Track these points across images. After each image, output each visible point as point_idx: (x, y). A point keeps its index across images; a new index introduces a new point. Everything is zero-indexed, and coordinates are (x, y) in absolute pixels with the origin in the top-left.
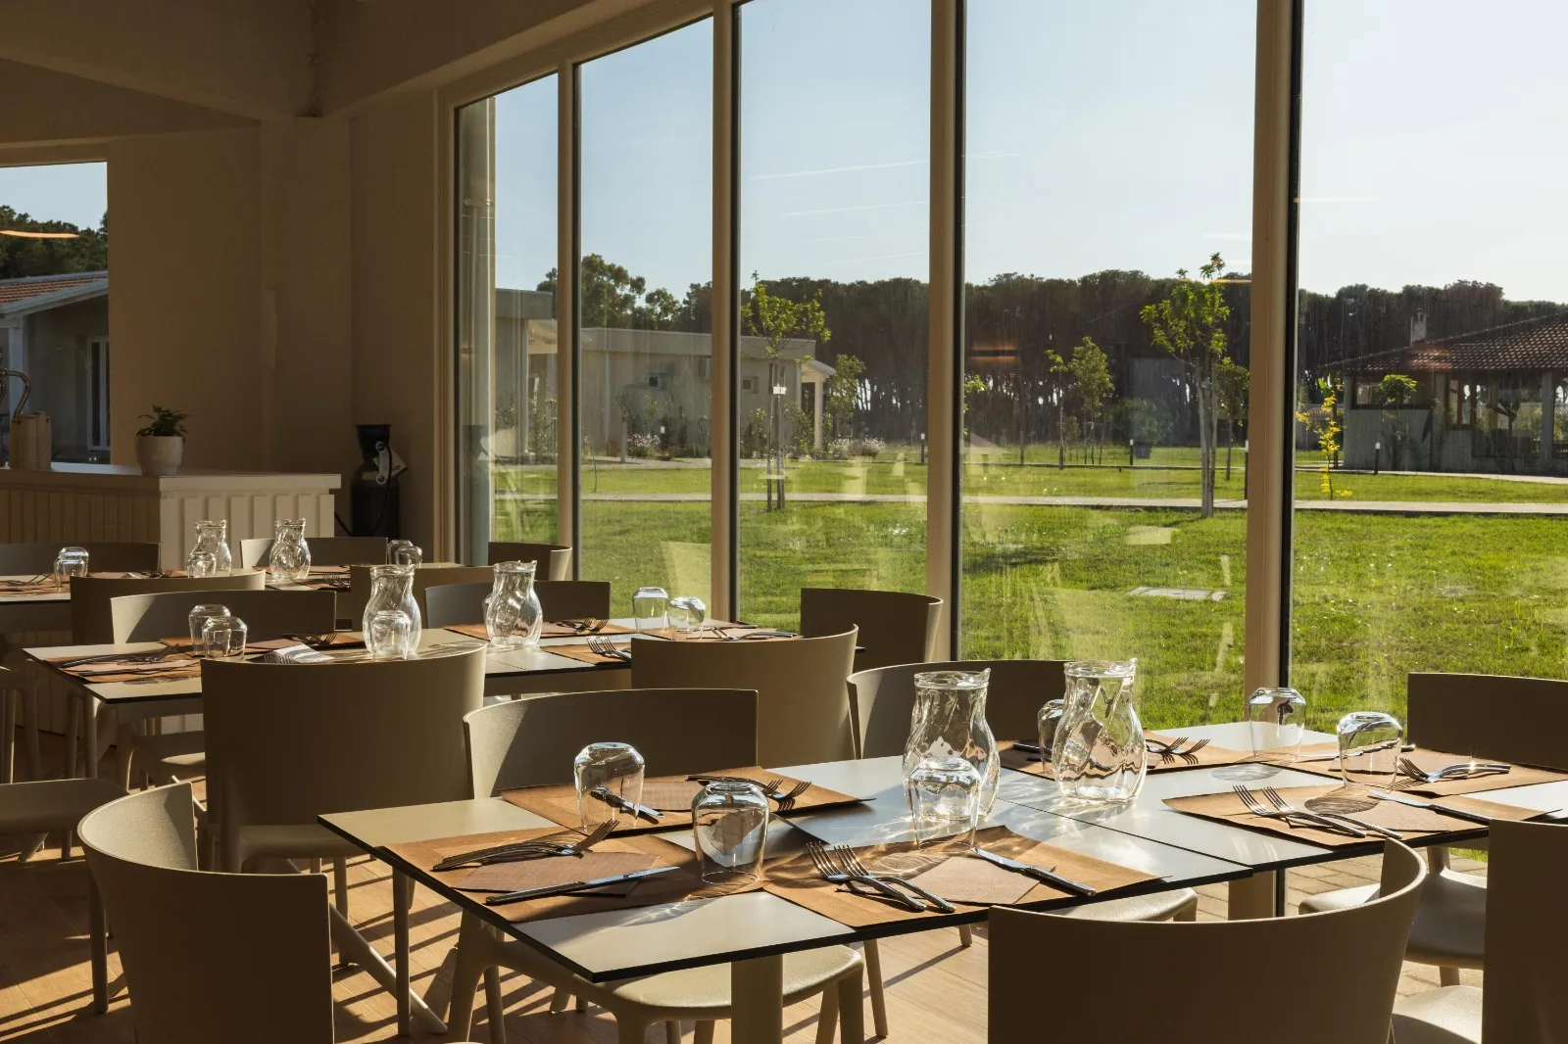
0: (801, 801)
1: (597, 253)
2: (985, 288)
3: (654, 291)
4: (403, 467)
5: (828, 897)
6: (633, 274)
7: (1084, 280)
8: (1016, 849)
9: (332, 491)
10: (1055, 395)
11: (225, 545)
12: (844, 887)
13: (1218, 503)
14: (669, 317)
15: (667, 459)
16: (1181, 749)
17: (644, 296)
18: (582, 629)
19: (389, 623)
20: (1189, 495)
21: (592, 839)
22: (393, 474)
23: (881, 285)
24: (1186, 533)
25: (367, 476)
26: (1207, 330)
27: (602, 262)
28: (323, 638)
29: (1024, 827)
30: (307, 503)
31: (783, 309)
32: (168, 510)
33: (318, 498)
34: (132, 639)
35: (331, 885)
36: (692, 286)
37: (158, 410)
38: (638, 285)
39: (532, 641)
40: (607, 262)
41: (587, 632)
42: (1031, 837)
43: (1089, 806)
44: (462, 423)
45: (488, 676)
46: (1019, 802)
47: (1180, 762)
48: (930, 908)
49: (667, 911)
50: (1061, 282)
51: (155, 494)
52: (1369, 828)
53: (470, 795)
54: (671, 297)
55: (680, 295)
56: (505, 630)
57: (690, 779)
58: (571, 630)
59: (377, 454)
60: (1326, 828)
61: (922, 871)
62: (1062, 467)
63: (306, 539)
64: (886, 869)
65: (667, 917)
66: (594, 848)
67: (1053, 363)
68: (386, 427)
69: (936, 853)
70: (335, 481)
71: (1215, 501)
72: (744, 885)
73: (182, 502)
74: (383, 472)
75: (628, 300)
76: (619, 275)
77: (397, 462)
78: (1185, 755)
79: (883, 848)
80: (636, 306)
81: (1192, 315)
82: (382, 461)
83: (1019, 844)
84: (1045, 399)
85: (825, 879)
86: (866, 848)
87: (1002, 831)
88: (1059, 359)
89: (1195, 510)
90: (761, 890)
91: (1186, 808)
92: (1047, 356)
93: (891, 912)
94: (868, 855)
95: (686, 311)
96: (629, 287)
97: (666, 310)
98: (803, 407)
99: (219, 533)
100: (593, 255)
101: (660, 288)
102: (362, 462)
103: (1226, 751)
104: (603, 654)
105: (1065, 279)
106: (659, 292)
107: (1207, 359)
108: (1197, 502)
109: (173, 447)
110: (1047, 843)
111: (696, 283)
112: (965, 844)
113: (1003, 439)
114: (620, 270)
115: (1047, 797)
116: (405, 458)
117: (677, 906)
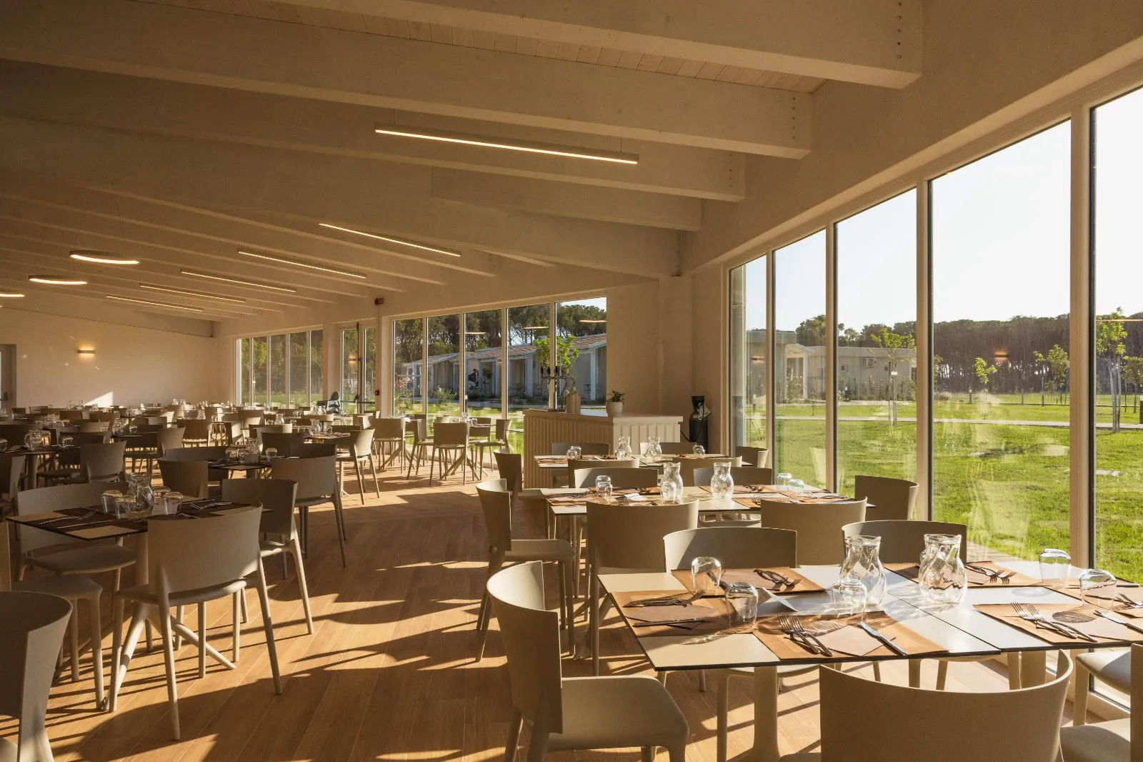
0: (798, 588)
2: (1007, 322)
4: (709, 412)
5: (778, 640)
7: (1059, 317)
8: (883, 624)
9: (679, 423)
10: (1044, 371)
11: (629, 446)
12: (789, 636)
13: (1122, 425)
14: (854, 339)
15: (847, 401)
16: (1003, 575)
17: (844, 331)
18: (755, 489)
19: (669, 486)
20: (1106, 421)
21: (694, 598)
22: (705, 416)
23: (954, 323)
24: (1102, 440)
25: (695, 417)
26: (1115, 343)
28: (647, 489)
29: (892, 613)
30: (669, 428)
31: (895, 339)
32: (616, 430)
33: (674, 425)
34: (582, 486)
35: (559, 617)
36: (864, 326)
37: (613, 392)
39: (729, 495)
41: (756, 491)
42: (895, 619)
43: (935, 604)
44: (732, 395)
45: (699, 511)
46: (901, 598)
47: (999, 582)
48: (822, 653)
49: (705, 639)
50: (1046, 319)
51: (612, 424)
52: (1079, 633)
53: (665, 571)
54: (854, 331)
55: (859, 330)
56: (719, 489)
57: (755, 571)
58: (749, 490)
59: (699, 408)
60: (1056, 631)
61: (830, 632)
62: (1043, 405)
63: (660, 444)
64: (813, 629)
65: (703, 642)
66: (694, 603)
67: (1038, 357)
68: (703, 397)
69: (843, 622)
70: (681, 419)
71: (1121, 424)
72: (745, 629)
73: (622, 427)
74: (701, 415)
77: (707, 410)
78: (1005, 579)
79: (819, 617)
80: (840, 335)
81: (1106, 336)
82: (700, 410)
83: (886, 622)
84: (1039, 372)
85: (784, 631)
86: (811, 616)
87: (882, 614)
88: (1041, 355)
89: (1109, 429)
90: (752, 633)
91: (984, 610)
92: (1034, 354)
93: (803, 653)
94: (810, 620)
95: (861, 337)
97: (853, 337)
98: (912, 379)
99: (627, 441)
101: (850, 327)
102: (693, 411)
103: (1028, 578)
104: (756, 503)
105: (1049, 317)
106: (849, 329)
107: (1114, 357)
108: (1111, 425)
109: (619, 406)
110: (903, 623)
111: (866, 325)
112: (859, 619)
113: (1016, 391)
115: (916, 596)
116: (709, 408)
117: (710, 637)
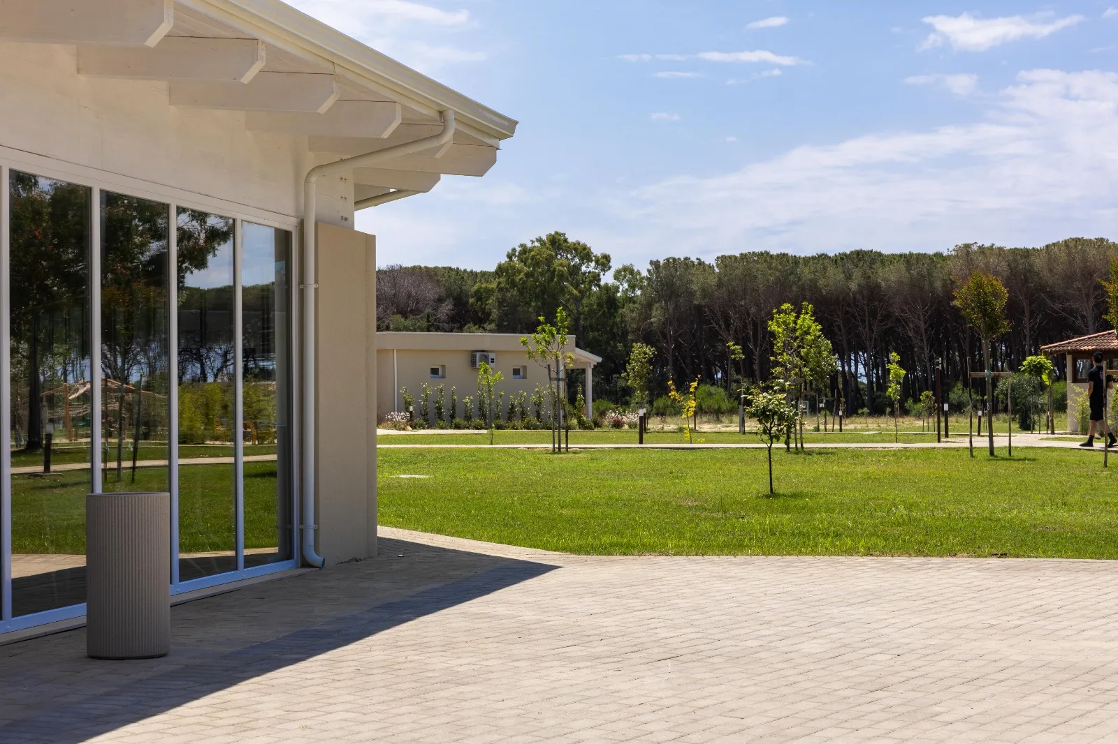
1: (561, 231)
3: (621, 267)
6: (597, 251)
17: (610, 273)
27: (566, 241)
36: (652, 263)
38: (604, 262)
40: (572, 239)
75: (596, 279)
76: (584, 253)
80: (602, 283)
96: (593, 264)
100: (557, 233)
101: (627, 263)
106: (625, 269)
111: (654, 259)
114: (585, 248)
